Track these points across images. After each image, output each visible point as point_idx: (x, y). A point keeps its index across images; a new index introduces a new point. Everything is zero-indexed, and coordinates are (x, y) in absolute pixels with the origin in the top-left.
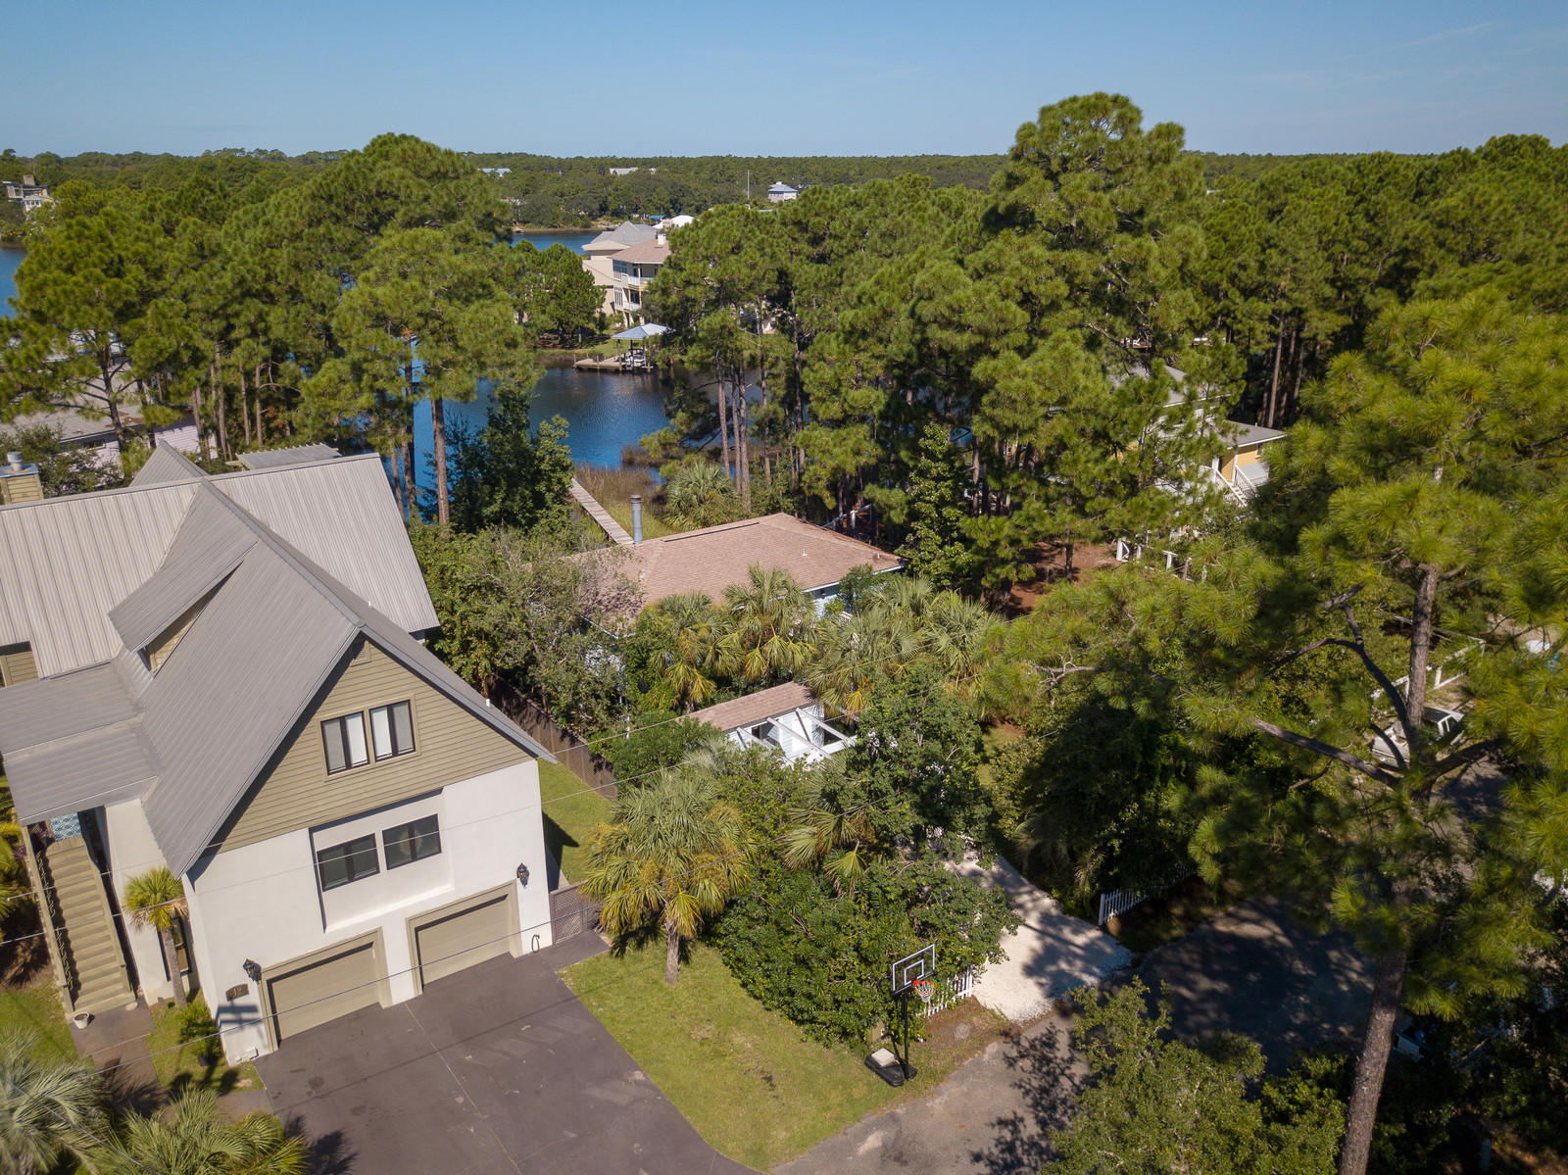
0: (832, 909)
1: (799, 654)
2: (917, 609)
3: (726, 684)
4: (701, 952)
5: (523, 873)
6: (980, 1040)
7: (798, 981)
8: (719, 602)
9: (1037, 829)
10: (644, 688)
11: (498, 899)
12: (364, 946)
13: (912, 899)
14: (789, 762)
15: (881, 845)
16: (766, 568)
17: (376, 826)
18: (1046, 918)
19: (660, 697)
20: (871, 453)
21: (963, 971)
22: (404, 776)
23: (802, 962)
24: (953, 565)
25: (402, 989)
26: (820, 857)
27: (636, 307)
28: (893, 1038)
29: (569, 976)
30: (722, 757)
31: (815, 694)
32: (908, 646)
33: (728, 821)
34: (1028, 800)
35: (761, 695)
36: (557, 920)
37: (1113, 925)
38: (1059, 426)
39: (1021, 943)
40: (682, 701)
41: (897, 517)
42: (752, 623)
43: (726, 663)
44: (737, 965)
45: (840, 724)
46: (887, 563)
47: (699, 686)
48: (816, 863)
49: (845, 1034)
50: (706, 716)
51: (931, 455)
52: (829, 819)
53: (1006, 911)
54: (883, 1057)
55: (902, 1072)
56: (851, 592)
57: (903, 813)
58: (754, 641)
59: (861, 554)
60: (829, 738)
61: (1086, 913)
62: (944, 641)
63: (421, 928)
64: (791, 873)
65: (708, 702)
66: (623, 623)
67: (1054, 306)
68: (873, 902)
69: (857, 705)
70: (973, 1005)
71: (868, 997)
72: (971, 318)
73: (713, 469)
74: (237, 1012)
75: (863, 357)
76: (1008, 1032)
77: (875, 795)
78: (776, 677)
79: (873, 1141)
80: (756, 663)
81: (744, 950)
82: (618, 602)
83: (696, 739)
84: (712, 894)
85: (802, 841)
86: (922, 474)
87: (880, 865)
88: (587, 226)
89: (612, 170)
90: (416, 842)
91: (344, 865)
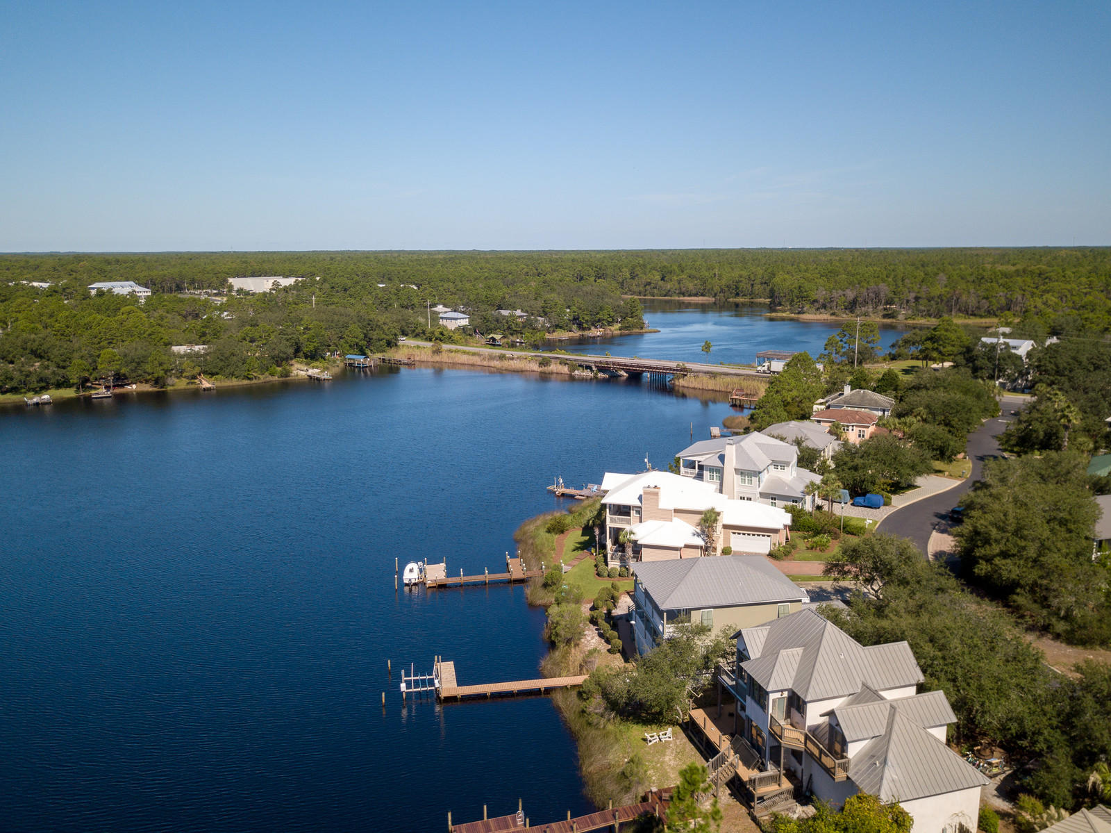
88: (287, 374)
89: (231, 280)
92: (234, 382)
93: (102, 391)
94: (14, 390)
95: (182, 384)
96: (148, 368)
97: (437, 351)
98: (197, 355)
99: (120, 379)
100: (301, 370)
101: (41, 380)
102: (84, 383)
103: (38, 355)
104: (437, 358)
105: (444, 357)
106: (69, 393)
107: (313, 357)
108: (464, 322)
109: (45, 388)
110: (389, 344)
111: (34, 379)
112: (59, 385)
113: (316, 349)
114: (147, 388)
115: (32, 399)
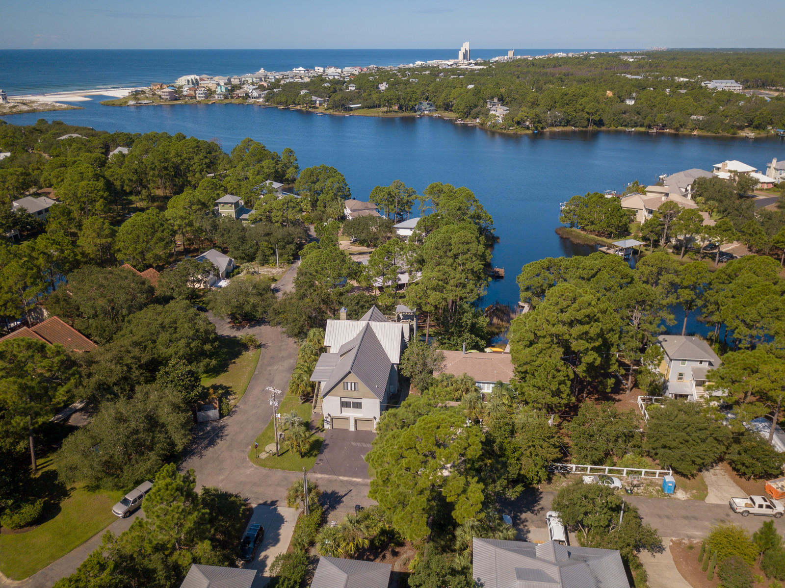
5: (375, 418)
11: (369, 420)
12: (347, 419)
17: (352, 400)
22: (356, 394)
25: (352, 429)
36: (378, 429)
63: (357, 420)
74: (327, 421)
88: (735, 134)
90: (358, 406)
91: (345, 405)
92: (709, 134)
93: (655, 130)
94: (626, 126)
95: (686, 132)
96: (675, 123)
98: (698, 120)
99: (664, 126)
100: (745, 133)
101: (636, 123)
102: (649, 127)
103: (639, 113)
106: (643, 129)
107: (757, 127)
109: (636, 126)
111: (633, 122)
113: (760, 124)
114: (672, 131)
115: (630, 129)
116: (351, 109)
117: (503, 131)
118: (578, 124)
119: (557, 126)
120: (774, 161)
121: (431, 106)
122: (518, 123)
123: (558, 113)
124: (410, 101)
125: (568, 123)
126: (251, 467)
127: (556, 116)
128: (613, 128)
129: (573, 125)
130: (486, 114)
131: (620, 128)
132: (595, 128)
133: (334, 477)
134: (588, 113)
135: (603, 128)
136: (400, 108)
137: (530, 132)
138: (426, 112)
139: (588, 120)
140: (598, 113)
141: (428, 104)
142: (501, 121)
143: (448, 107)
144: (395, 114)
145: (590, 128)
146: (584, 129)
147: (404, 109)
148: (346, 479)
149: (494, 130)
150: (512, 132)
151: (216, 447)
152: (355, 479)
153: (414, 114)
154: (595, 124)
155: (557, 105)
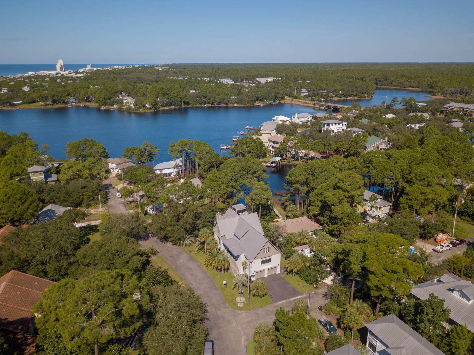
0: (311, 271)
1: (307, 241)
2: (324, 236)
3: (298, 244)
4: (296, 275)
5: (278, 265)
6: (325, 286)
7: (307, 278)
8: (297, 233)
9: (334, 265)
10: (288, 244)
11: (276, 267)
12: (263, 271)
13: (319, 271)
14: (306, 255)
15: (316, 265)
16: (304, 230)
17: (266, 259)
18: (335, 276)
19: (290, 245)
20: (319, 212)
21: (324, 279)
22: (269, 254)
23: (307, 276)
24: (329, 230)
25: (266, 276)
26: (310, 266)
27: (273, 150)
28: (316, 284)
29: (283, 276)
30: (298, 254)
31: (309, 247)
32: (321, 242)
33: (300, 261)
34: (333, 262)
35: (303, 246)
36: (281, 270)
37: (342, 277)
38: (342, 215)
39: (331, 277)
40: (292, 246)
41: (322, 222)
42: (302, 237)
43: (298, 242)
44: (300, 276)
45: (312, 251)
46: (321, 228)
47: (295, 244)
48: (309, 267)
49: (311, 283)
50: (296, 248)
51: (327, 215)
52: (311, 262)
53: (330, 273)
54: (315, 286)
55: (317, 287)
56: (315, 232)
57: (318, 262)
58: (302, 239)
59: (317, 226)
60: (311, 253)
61: (339, 275)
62: (326, 242)
63: (269, 269)
64: (306, 267)
65: (296, 247)
66: (285, 235)
67: (343, 199)
68: (315, 271)
69: (314, 249)
70: (325, 283)
71: (314, 280)
72: (331, 201)
73: (294, 206)
74: (253, 276)
75: (318, 197)
76: (328, 285)
77: (315, 260)
78: (304, 244)
79: (313, 292)
80: (302, 242)
81: (301, 275)
82: (284, 233)
83: (295, 251)
84: (299, 269)
85: (308, 264)
86: (326, 217)
87: (315, 267)
88: (253, 104)
89: (257, 79)
90: (269, 261)
91: (263, 262)
92: (242, 105)
93: (216, 105)
94: (200, 104)
95: (231, 105)
96: (225, 101)
97: (292, 101)
98: (235, 99)
99: (220, 103)
100: (257, 104)
101: (205, 102)
102: (213, 103)
103: (205, 97)
104: (292, 103)
105: (293, 103)
106: (210, 105)
107: (261, 101)
108: (307, 94)
109: (206, 104)
110: (282, 99)
112: (208, 104)
113: (262, 99)
114: (224, 105)
115: (203, 106)
116: (16, 105)
117: (137, 111)
118: (176, 105)
119: (165, 106)
120: (296, 114)
121: (76, 99)
122: (144, 106)
123: (165, 100)
124: (61, 97)
125: (171, 104)
126: (242, 313)
127: (163, 101)
128: (194, 105)
129: (174, 105)
130: (121, 102)
131: (198, 105)
132: (186, 106)
133: (288, 300)
134: (180, 98)
135: (190, 106)
136: (54, 102)
137: (152, 111)
138: (73, 104)
139: (181, 102)
140: (186, 98)
141: (74, 98)
142: (132, 106)
143: (88, 100)
144: (52, 106)
145: (183, 106)
146: (180, 107)
147: (58, 102)
148: (294, 299)
149: (130, 111)
150: (143, 112)
151: (209, 311)
152: (298, 297)
153: (66, 105)
154: (185, 104)
155: (160, 95)
